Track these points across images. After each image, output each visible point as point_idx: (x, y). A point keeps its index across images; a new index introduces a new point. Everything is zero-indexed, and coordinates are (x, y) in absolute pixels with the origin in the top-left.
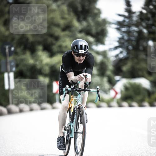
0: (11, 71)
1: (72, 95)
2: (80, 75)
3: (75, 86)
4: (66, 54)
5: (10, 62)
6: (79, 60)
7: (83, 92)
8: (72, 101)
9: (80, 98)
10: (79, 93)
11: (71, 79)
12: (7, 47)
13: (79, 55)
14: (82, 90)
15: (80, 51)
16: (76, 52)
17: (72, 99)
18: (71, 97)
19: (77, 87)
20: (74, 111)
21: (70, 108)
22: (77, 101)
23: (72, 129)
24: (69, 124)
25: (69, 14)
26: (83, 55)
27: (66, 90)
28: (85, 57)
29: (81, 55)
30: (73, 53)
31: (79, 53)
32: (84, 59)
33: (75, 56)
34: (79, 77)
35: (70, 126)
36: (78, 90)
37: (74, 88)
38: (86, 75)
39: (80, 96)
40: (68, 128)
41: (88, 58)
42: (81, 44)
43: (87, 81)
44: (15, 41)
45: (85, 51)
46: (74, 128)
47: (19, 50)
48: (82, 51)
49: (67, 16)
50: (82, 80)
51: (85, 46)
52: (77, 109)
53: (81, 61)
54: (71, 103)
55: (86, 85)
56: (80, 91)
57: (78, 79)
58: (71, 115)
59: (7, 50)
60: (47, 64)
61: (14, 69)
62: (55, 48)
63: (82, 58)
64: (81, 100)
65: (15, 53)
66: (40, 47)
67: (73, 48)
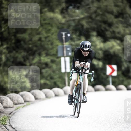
0: (67, 56)
6: (85, 54)
12: (64, 34)
13: (84, 51)
15: (85, 48)
16: (83, 49)
26: (87, 51)
28: (89, 52)
30: (81, 49)
32: (88, 53)
42: (86, 44)
45: (88, 49)
47: (74, 36)
48: (86, 48)
51: (89, 45)
53: (86, 55)
57: (80, 66)
59: (64, 37)
61: (70, 54)
63: (86, 53)
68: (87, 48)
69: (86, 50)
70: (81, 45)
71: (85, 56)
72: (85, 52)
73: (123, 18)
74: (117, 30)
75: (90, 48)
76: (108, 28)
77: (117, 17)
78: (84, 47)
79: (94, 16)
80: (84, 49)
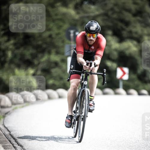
49: (139, 1)
62: (125, 34)
66: (110, 32)
73: (141, 17)
76: (124, 27)
77: (135, 15)
79: (110, 13)
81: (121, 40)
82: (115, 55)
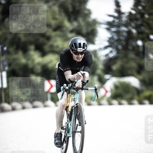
0: (4, 70)
1: (69, 93)
2: (78, 74)
3: (72, 85)
4: (64, 52)
5: (3, 62)
6: (77, 58)
7: (81, 90)
8: (69, 100)
9: (78, 97)
10: (77, 92)
11: (69, 78)
13: (77, 53)
14: (80, 89)
15: (78, 49)
16: (75, 51)
17: (69, 98)
18: (69, 95)
19: (74, 86)
20: (72, 110)
21: (67, 107)
22: (75, 100)
23: (70, 128)
24: (67, 123)
25: (60, 14)
26: (82, 53)
27: (64, 88)
28: (83, 55)
29: (79, 53)
30: (71, 51)
31: (78, 51)
32: (83, 57)
33: (74, 54)
34: (77, 75)
35: (68, 125)
36: (76, 89)
37: (72, 86)
38: (84, 74)
39: (78, 94)
40: (66, 127)
41: (87, 56)
42: (80, 42)
43: (85, 79)
44: (8, 41)
45: (84, 49)
46: (72, 127)
47: (11, 50)
48: (80, 49)
49: (58, 17)
50: (80, 79)
51: (84, 44)
52: (75, 108)
53: (80, 59)
54: (69, 102)
55: (84, 83)
56: (77, 89)
57: (76, 78)
58: (68, 114)
60: (39, 64)
61: (7, 68)
62: (47, 48)
63: (80, 56)
64: (79, 99)
65: (8, 52)
66: (32, 47)
67: (72, 46)
68: (82, 49)
69: (80, 51)
70: (73, 45)
71: (78, 61)
72: (78, 55)
74: (55, 44)
75: (86, 48)
77: (55, 30)
78: (76, 48)
80: (77, 51)
81: (44, 54)
82: (39, 69)
